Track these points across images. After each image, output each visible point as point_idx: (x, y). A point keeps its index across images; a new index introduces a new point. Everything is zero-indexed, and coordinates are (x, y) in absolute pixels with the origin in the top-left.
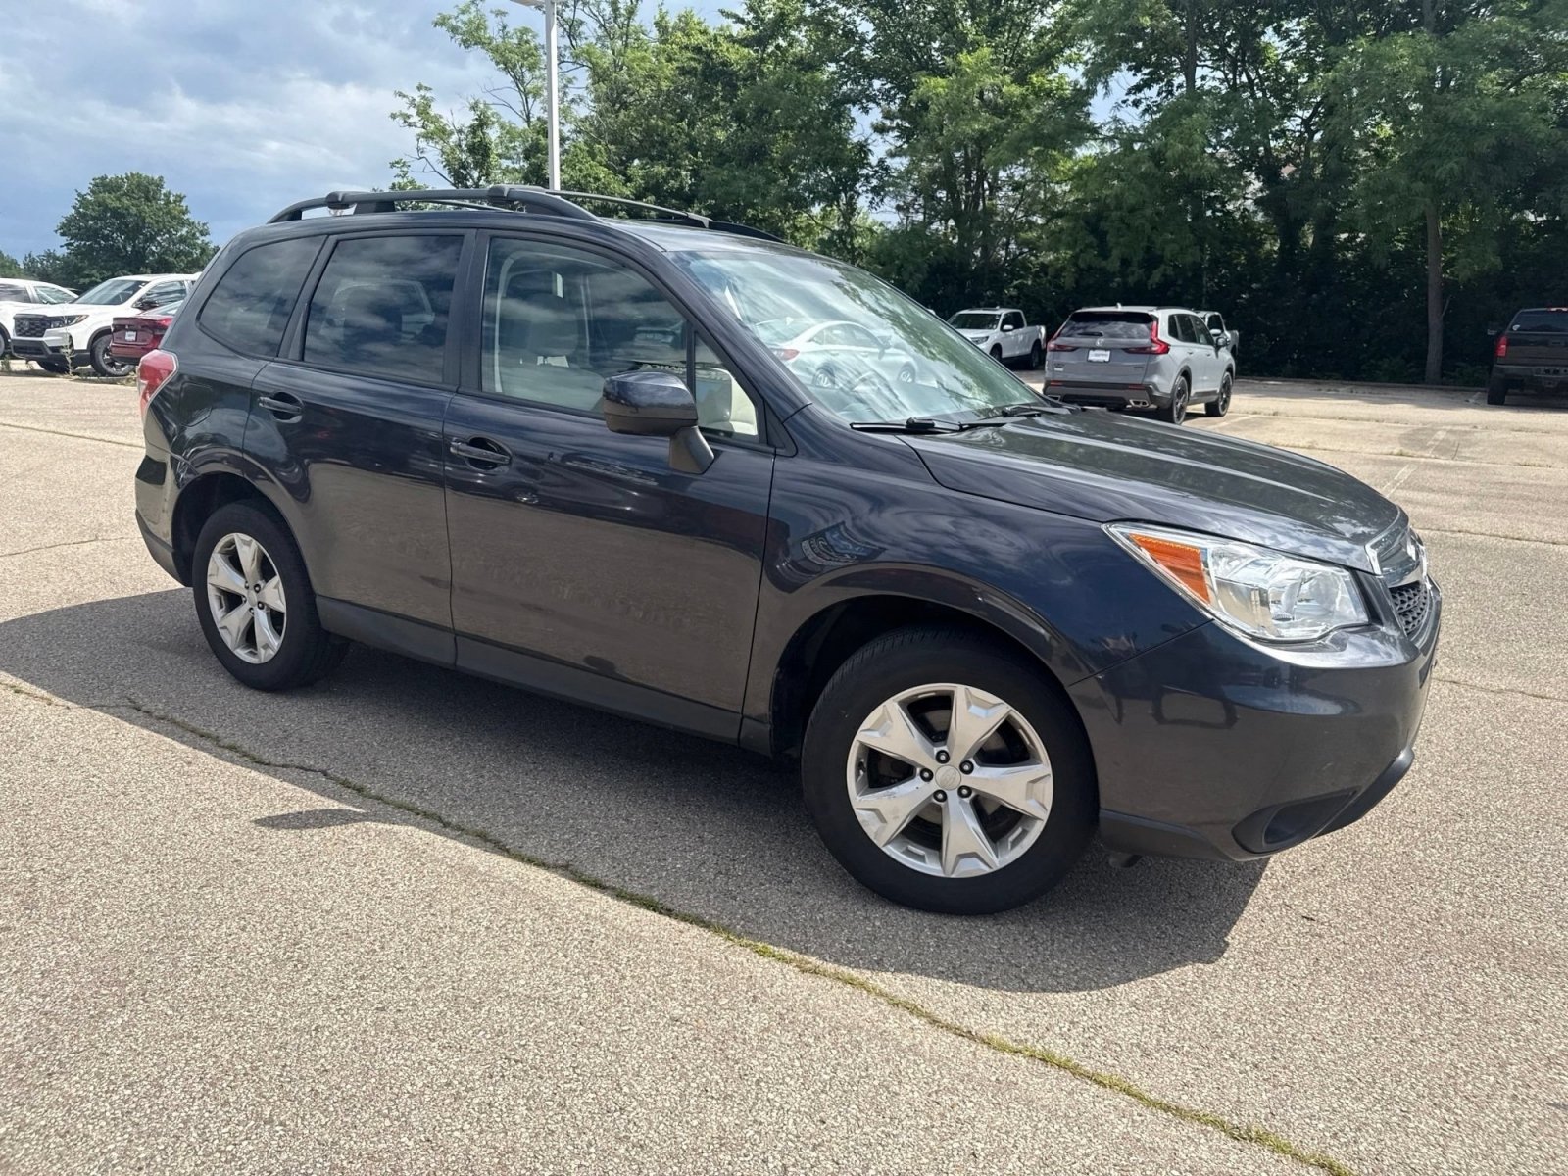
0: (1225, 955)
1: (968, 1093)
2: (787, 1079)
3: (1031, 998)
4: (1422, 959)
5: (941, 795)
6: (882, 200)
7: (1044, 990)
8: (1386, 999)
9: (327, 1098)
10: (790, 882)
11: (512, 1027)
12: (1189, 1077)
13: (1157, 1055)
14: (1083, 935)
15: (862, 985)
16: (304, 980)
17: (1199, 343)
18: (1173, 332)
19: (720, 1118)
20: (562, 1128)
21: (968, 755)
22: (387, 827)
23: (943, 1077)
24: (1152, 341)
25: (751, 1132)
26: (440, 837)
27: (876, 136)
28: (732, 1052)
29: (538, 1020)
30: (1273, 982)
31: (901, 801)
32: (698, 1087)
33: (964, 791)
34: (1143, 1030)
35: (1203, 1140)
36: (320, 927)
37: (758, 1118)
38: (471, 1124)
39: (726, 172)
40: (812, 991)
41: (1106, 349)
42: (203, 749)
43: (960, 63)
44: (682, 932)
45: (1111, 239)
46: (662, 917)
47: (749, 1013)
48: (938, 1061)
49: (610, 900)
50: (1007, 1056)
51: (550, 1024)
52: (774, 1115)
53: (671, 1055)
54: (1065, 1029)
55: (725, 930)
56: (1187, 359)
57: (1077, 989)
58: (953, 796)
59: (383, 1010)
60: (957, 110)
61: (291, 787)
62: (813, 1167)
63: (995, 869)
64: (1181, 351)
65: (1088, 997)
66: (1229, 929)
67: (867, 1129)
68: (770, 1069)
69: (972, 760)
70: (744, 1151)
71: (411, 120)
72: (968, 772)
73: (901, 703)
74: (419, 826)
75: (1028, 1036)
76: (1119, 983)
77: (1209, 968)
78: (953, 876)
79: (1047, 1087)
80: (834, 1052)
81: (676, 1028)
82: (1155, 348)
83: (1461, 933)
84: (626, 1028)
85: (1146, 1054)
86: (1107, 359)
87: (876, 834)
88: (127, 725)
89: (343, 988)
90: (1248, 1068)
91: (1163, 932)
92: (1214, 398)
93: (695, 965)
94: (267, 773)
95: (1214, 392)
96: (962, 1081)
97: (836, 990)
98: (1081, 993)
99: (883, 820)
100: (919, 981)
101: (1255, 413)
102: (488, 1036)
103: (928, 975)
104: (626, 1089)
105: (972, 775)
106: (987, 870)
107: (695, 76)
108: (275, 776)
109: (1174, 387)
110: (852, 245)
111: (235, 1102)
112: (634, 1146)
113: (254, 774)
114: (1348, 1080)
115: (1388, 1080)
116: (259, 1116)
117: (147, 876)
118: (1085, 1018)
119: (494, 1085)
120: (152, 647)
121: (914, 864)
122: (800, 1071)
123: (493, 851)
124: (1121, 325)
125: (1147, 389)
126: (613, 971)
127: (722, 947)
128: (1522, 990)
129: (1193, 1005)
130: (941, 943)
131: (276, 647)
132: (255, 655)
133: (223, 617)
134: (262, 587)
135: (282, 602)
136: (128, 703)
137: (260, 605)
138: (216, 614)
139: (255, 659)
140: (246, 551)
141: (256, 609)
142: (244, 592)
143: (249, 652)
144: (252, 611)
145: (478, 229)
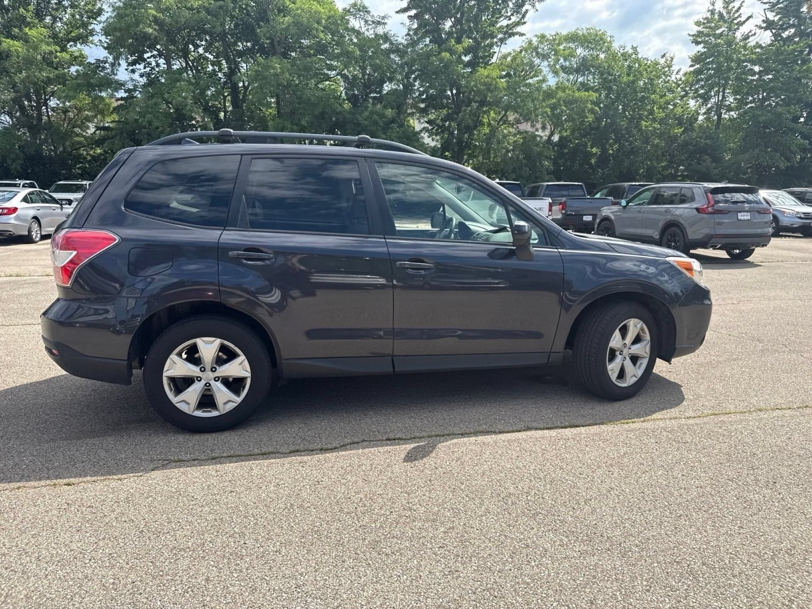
31: (618, 364)
55: (605, 423)
73: (619, 330)
74: (454, 438)
78: (630, 384)
87: (613, 378)
99: (615, 373)
105: (631, 349)
106: (637, 379)
108: (353, 449)
123: (498, 434)
131: (239, 400)
132: (210, 411)
133: (176, 395)
134: (217, 368)
135: (247, 371)
136: (167, 462)
137: (217, 379)
138: (170, 395)
139: (215, 413)
140: (208, 347)
141: (212, 383)
142: (200, 374)
143: (204, 411)
144: (208, 385)
145: (365, 157)
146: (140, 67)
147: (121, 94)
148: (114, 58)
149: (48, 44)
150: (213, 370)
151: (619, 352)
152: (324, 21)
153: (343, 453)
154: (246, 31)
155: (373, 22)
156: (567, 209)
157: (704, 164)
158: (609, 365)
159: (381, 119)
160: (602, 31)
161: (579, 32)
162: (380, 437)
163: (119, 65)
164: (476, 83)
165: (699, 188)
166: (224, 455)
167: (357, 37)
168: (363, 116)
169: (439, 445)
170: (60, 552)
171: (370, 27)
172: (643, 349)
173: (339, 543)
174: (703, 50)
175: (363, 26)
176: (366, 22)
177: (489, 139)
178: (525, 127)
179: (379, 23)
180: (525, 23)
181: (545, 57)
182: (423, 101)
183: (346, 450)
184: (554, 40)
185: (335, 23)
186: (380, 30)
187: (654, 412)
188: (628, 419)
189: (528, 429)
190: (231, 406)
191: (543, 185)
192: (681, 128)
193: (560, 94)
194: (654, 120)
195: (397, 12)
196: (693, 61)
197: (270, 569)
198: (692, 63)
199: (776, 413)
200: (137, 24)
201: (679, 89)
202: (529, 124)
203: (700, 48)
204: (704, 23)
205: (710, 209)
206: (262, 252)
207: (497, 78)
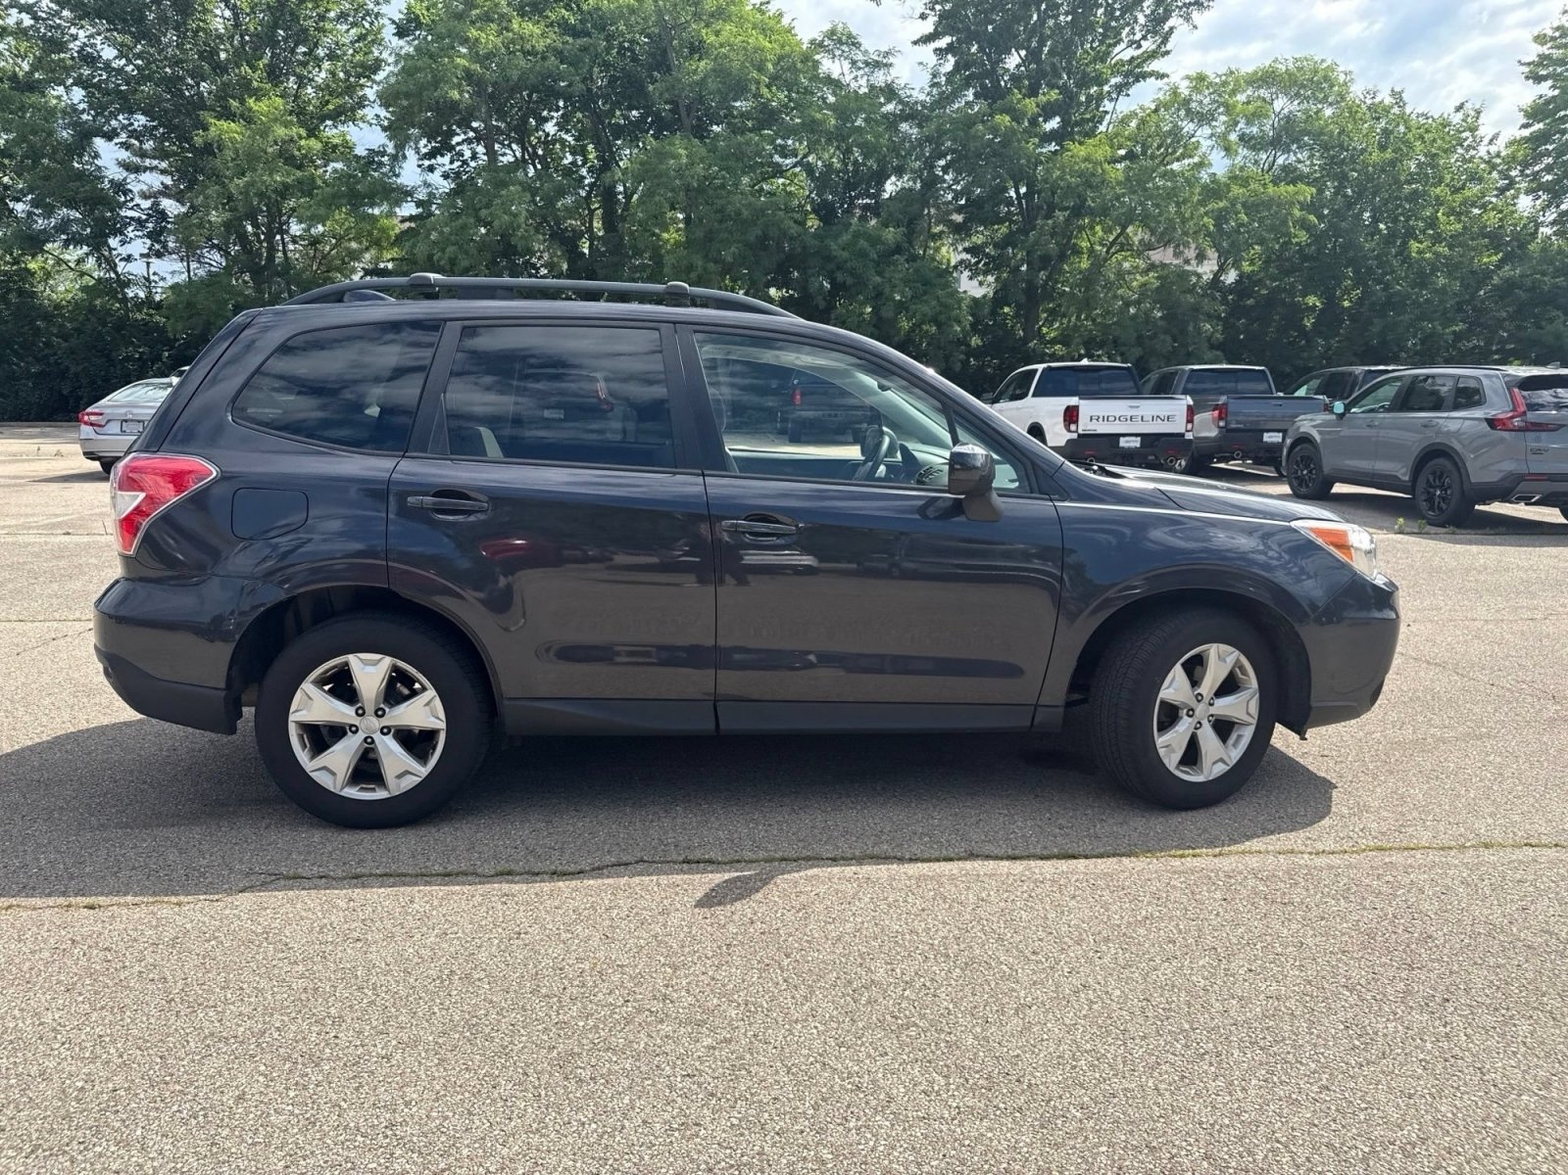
3: (1318, 828)
5: (1199, 725)
21: (1212, 693)
30: (1370, 786)
31: (1179, 736)
33: (1210, 718)
34: (1378, 823)
43: (250, 109)
55: (1135, 854)
57: (1322, 817)
58: (1204, 723)
63: (1231, 765)
69: (1214, 695)
73: (1181, 666)
76: (1329, 809)
78: (1211, 778)
87: (1170, 764)
90: (1436, 822)
98: (1327, 818)
99: (1172, 752)
105: (1214, 706)
106: (1228, 768)
121: (1190, 778)
131: (424, 771)
132: (373, 790)
133: (312, 758)
134: (387, 710)
135: (438, 718)
136: (273, 877)
137: (385, 730)
138: (302, 756)
139: (380, 794)
140: (370, 671)
141: (378, 737)
142: (356, 721)
143: (362, 789)
144: (369, 740)
145: (674, 323)
146: (444, 161)
147: (409, 209)
148: (396, 146)
149: (287, 125)
150: (379, 713)
151: (1185, 711)
152: (770, 66)
153: (591, 882)
154: (629, 89)
155: (867, 64)
156: (1229, 418)
157: (1549, 327)
158: (1160, 736)
159: (872, 246)
160: (1329, 62)
161: (1280, 66)
162: (674, 857)
163: (405, 157)
164: (1064, 172)
165: (1497, 377)
166: (378, 871)
167: (834, 94)
168: (840, 241)
169: (779, 880)
170: (21, 1025)
171: (861, 72)
172: (1243, 707)
173: (504, 1052)
174: (1551, 93)
175: (846, 72)
176: (854, 63)
177: (1089, 279)
178: (1163, 256)
179: (877, 65)
180: (1168, 53)
181: (1204, 118)
182: (959, 210)
183: (601, 876)
184: (1225, 84)
185: (793, 69)
186: (880, 78)
187: (1249, 838)
188: (1189, 847)
189: (972, 856)
190: (409, 782)
191: (1183, 370)
192: (1496, 254)
193: (1237, 190)
194: (1437, 239)
195: (915, 43)
196: (1527, 115)
197: (357, 1089)
198: (1525, 121)
199: (1519, 854)
200: (436, 83)
201: (1495, 174)
202: (1170, 250)
203: (1546, 89)
204: (1553, 39)
205: (1517, 422)
206: (468, 498)
207: (1106, 160)
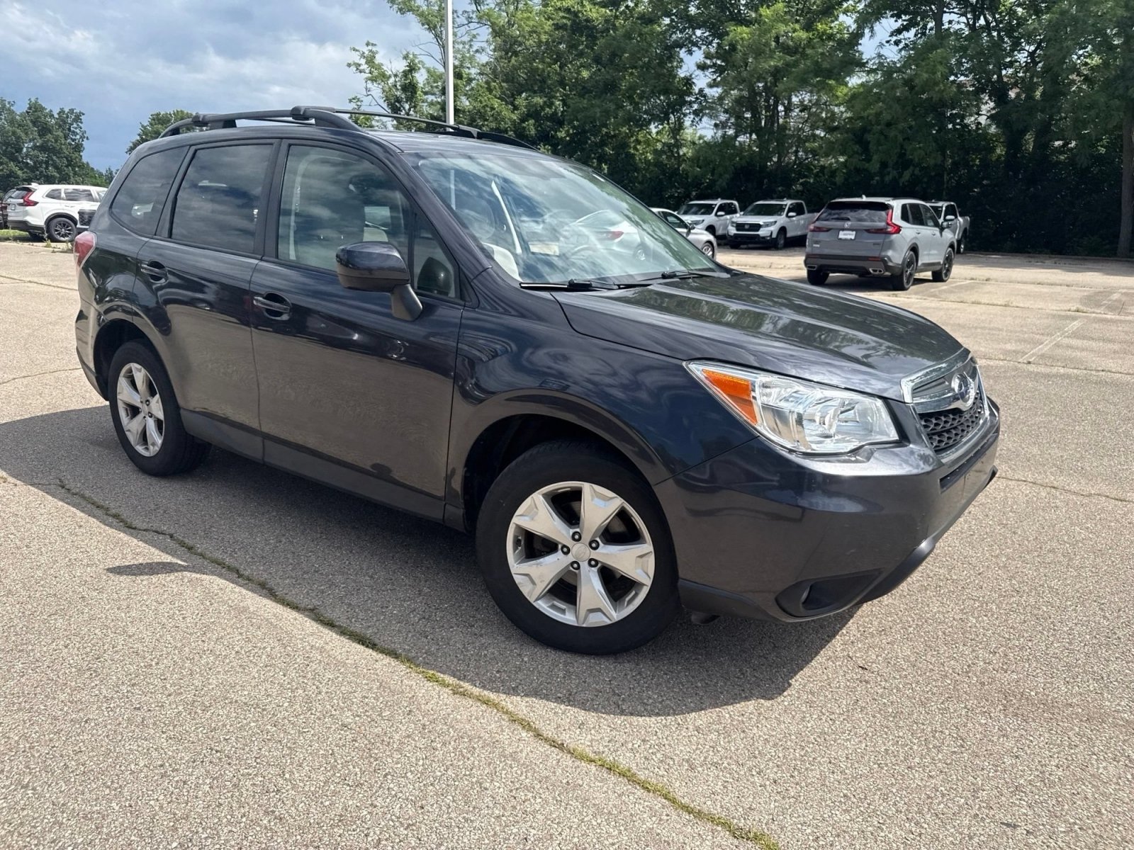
0: (785, 693)
1: (541, 791)
2: (409, 774)
3: (619, 720)
4: (942, 703)
5: (576, 565)
6: (701, 120)
7: (632, 714)
8: (901, 734)
9: (72, 772)
10: (473, 626)
11: (224, 725)
12: (719, 788)
13: (700, 769)
14: (679, 672)
15: (495, 705)
16: (93, 684)
17: (927, 225)
18: (905, 217)
19: (348, 799)
20: (229, 802)
21: (594, 535)
22: (198, 576)
23: (526, 778)
24: (888, 224)
25: (365, 813)
26: (232, 585)
27: (699, 72)
28: (376, 751)
29: (245, 722)
30: (815, 716)
31: (548, 568)
32: (340, 777)
33: (593, 563)
34: (697, 749)
35: (710, 837)
36: (120, 647)
37: (375, 803)
38: (165, 796)
39: (585, 101)
40: (456, 708)
41: (852, 230)
42: (94, 517)
43: (761, 15)
44: (377, 661)
45: (872, 147)
46: (367, 650)
47: (401, 723)
48: (527, 767)
49: (334, 635)
50: (583, 764)
51: (253, 724)
52: (388, 800)
53: (331, 752)
54: (636, 746)
55: (410, 660)
56: (916, 238)
57: (658, 715)
58: (584, 566)
59: (139, 709)
60: (759, 51)
61: (144, 545)
62: (400, 841)
63: (613, 621)
64: (910, 232)
65: (664, 721)
66: (796, 673)
67: (453, 815)
68: (399, 766)
69: (598, 539)
70: (354, 827)
71: (361, 68)
72: (595, 549)
73: (545, 496)
74: (220, 576)
75: (606, 749)
76: (692, 711)
77: (767, 703)
78: (584, 625)
79: (604, 790)
80: (453, 755)
81: (342, 732)
82: (890, 229)
83: (983, 684)
84: (306, 730)
85: (692, 768)
86: (853, 237)
87: (529, 593)
88: (50, 498)
89: (117, 692)
90: (768, 783)
91: (743, 674)
92: (938, 268)
93: (375, 685)
94: (131, 535)
95: (939, 263)
96: (540, 782)
97: (474, 708)
98: (659, 718)
99: (533, 583)
100: (538, 704)
101: (972, 279)
102: (205, 731)
103: (548, 700)
104: (287, 776)
105: (597, 551)
106: (609, 622)
107: (566, 30)
108: (136, 537)
109: (904, 259)
110: (679, 154)
111: (8, 772)
112: (275, 818)
113: (122, 535)
114: (845, 796)
115: (877, 797)
116: (20, 782)
117: (18, 606)
118: (655, 738)
119: (193, 768)
120: (91, 443)
121: (556, 615)
122: (420, 769)
123: (265, 596)
124: (867, 212)
125: (883, 261)
126: (314, 687)
127: (402, 674)
128: (1015, 731)
129: (744, 732)
130: (568, 674)
131: (160, 444)
132: (146, 450)
133: (129, 423)
134: (148, 401)
135: (161, 413)
137: (149, 414)
138: (124, 420)
139: (147, 453)
140: (139, 376)
141: (147, 417)
142: (140, 405)
143: (142, 448)
144: (145, 419)
150: (146, 403)
151: (560, 546)
158: (518, 562)
190: (156, 448)
